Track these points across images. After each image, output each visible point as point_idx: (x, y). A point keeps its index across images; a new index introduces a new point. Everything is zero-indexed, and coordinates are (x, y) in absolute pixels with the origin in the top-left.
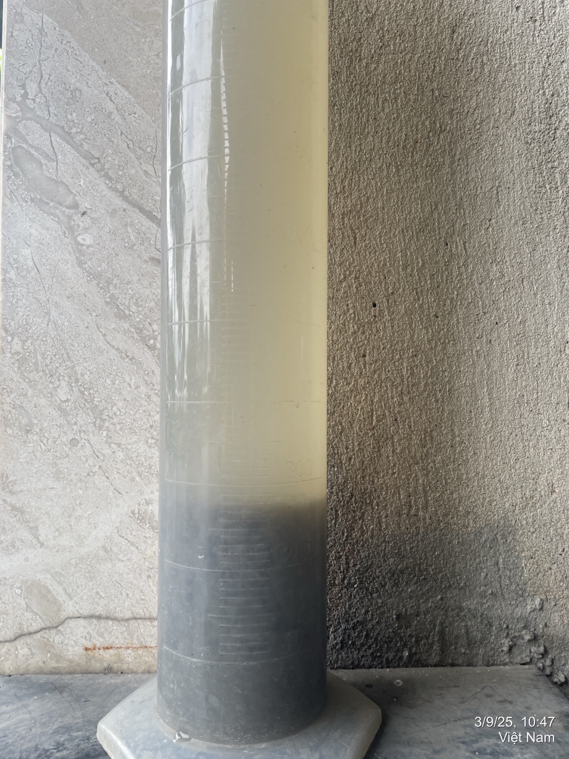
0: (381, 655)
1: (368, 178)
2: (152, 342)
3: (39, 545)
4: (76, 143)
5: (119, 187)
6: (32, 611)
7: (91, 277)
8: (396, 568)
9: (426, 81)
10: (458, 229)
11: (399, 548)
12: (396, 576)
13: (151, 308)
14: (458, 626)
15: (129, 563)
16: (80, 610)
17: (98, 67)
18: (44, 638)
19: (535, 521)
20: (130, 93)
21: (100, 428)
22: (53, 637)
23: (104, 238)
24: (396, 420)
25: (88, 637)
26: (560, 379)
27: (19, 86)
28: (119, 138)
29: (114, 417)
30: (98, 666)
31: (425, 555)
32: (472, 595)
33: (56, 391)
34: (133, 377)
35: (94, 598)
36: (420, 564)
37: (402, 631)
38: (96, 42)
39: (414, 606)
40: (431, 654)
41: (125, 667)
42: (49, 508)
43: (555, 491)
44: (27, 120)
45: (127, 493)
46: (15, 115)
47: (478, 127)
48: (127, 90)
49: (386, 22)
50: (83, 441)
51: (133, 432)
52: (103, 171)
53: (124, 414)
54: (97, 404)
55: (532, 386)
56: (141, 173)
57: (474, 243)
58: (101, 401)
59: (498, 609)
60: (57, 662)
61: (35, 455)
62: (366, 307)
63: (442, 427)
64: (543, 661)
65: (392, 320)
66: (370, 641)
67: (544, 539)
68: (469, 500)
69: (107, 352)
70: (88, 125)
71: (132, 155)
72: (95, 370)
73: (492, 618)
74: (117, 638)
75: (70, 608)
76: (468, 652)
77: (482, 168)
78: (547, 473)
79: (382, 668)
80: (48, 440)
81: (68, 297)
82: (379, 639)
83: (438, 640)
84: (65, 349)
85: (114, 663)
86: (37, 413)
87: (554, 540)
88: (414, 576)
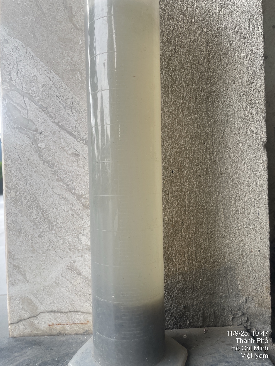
0: (177, 324)
1: (169, 115)
2: (73, 191)
3: (27, 282)
4: (36, 101)
5: (56, 121)
6: (25, 310)
7: (45, 162)
8: (183, 286)
9: (195, 69)
10: (209, 137)
11: (185, 278)
12: (183, 290)
13: (73, 176)
14: (210, 310)
15: (67, 288)
16: (46, 309)
17: (44, 65)
18: (30, 321)
19: (243, 264)
20: (60, 77)
21: (52, 230)
22: (34, 321)
23: (50, 145)
24: (183, 222)
25: (50, 320)
26: (254, 202)
27: (8, 74)
28: (56, 98)
29: (58, 225)
30: (54, 332)
31: (196, 280)
32: (217, 297)
33: (31, 214)
34: (66, 207)
35: (52, 304)
36: (194, 285)
37: (186, 313)
38: (43, 53)
39: (191, 302)
40: (199, 322)
41: (66, 332)
42: (30, 266)
43: (252, 251)
44: (12, 90)
45: (65, 258)
46: (7, 88)
47: (219, 89)
48: (58, 76)
49: (177, 41)
50: (44, 236)
51: (66, 231)
52: (48, 114)
53: (62, 223)
54: (50, 219)
55: (242, 206)
56: (66, 114)
57: (217, 142)
58: (52, 218)
59: (227, 302)
60: (37, 331)
61: (23, 243)
62: (169, 172)
63: (203, 225)
64: (247, 323)
65: (180, 178)
66: (173, 318)
67: (247, 272)
68: (215, 256)
69: (54, 196)
70: (41, 92)
71: (62, 106)
72: (48, 204)
73: (225, 306)
74: (63, 320)
75: (41, 308)
76: (214, 321)
77: (220, 108)
78: (249, 244)
79: (178, 329)
80: (29, 235)
81: (35, 172)
82: (176, 317)
83: (202, 316)
84: (35, 195)
85: (62, 331)
86: (23, 224)
87: (252, 272)
88: (191, 290)
